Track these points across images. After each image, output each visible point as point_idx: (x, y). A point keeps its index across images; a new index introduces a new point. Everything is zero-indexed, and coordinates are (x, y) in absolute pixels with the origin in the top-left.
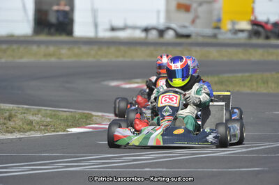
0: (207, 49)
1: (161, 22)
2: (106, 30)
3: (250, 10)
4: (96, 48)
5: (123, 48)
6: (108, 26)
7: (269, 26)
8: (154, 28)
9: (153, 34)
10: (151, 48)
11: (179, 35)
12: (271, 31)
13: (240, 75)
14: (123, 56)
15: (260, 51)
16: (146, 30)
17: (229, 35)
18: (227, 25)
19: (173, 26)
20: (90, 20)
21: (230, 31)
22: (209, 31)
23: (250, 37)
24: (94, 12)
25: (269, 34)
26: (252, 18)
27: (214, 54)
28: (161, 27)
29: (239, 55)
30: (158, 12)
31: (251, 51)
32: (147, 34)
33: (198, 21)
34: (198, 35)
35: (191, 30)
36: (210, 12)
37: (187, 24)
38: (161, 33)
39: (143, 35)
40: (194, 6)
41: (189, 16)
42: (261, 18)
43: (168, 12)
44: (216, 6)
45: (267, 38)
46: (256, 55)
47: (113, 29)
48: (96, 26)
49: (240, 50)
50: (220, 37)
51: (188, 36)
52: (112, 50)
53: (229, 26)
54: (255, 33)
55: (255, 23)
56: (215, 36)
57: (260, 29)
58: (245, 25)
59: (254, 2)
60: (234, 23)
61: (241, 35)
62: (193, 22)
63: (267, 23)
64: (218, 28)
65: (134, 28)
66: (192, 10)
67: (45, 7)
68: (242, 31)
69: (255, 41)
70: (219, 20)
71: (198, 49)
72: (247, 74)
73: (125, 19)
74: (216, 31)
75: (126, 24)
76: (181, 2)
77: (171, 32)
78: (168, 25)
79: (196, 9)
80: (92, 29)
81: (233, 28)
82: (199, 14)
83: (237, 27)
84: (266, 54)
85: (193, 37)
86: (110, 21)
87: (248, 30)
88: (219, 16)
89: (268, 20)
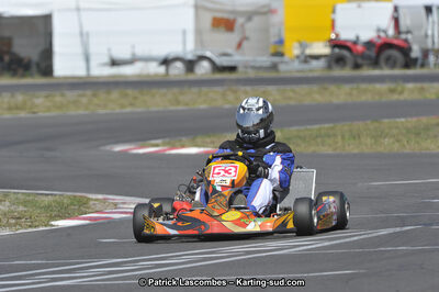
1: (189, 49)
2: (105, 64)
3: (329, 24)
4: (89, 93)
5: (130, 92)
6: (106, 59)
7: (359, 48)
8: (177, 59)
10: (176, 90)
11: (217, 68)
12: (362, 56)
13: (317, 127)
14: (131, 105)
15: (346, 88)
16: (166, 62)
17: (296, 65)
18: (293, 50)
19: (208, 54)
20: (79, 50)
21: (298, 57)
22: (266, 60)
23: (329, 67)
24: (84, 37)
25: (360, 61)
26: (333, 36)
28: (190, 57)
29: (314, 96)
30: (184, 32)
31: (333, 88)
32: (167, 70)
33: (245, 44)
34: (246, 67)
35: (237, 59)
36: (266, 30)
37: (229, 51)
38: (190, 65)
39: (162, 70)
40: (240, 20)
41: (234, 37)
42: (346, 35)
43: (198, 32)
44: (275, 19)
45: (357, 66)
46: (340, 95)
47: (114, 63)
48: (87, 59)
49: (315, 88)
50: (282, 67)
51: (232, 69)
52: (115, 95)
53: (296, 52)
54: (337, 61)
55: (337, 44)
56: (274, 67)
57: (345, 53)
58: (321, 48)
59: (334, 11)
60: (303, 46)
61: (315, 63)
62: (239, 45)
63: (355, 43)
64: (281, 54)
65: (147, 60)
66: (237, 26)
68: (317, 57)
69: (338, 72)
70: (281, 42)
72: (326, 126)
73: (133, 47)
74: (276, 59)
75: (134, 55)
76: (219, 15)
77: (205, 64)
78: (200, 53)
79: (242, 26)
80: (82, 64)
81: (303, 53)
82: (248, 34)
83: (308, 52)
84: (355, 92)
85: (240, 69)
86: (109, 50)
87: (325, 56)
88: (279, 35)
89: (358, 38)
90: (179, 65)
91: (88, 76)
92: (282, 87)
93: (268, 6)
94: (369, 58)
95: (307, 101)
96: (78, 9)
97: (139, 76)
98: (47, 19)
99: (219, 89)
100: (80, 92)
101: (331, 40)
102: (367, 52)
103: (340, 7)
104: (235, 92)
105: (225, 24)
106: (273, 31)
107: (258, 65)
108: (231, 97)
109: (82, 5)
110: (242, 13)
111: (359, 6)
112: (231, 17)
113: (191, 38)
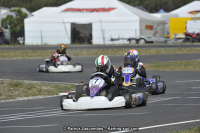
0: (159, 49)
1: (137, 35)
2: (109, 40)
3: (185, 27)
4: (101, 50)
5: (115, 49)
6: (110, 39)
7: (194, 35)
8: (133, 39)
9: (133, 42)
11: (147, 42)
12: (195, 38)
14: (115, 54)
15: (188, 49)
16: (130, 40)
17: (173, 41)
19: (143, 37)
20: (101, 36)
22: (162, 39)
23: (184, 42)
24: (103, 31)
25: (195, 40)
26: (186, 32)
27: (163, 51)
28: (138, 38)
29: (177, 51)
30: (136, 30)
31: (183, 49)
32: (130, 42)
33: (157, 34)
34: (157, 42)
35: (153, 39)
36: (164, 29)
37: (151, 36)
38: (138, 41)
39: (128, 42)
40: (155, 26)
41: (153, 32)
42: (190, 31)
43: (141, 30)
44: (167, 26)
45: (193, 42)
46: (185, 51)
47: (112, 40)
48: (104, 39)
49: (177, 48)
50: (169, 42)
51: (152, 42)
52: (110, 50)
53: (173, 37)
54: (187, 40)
55: (187, 34)
56: (166, 42)
57: (189, 37)
59: (186, 23)
60: (175, 35)
61: (179, 41)
62: (155, 34)
63: (193, 34)
64: (168, 37)
65: (123, 39)
66: (154, 28)
67: (77, 29)
68: (180, 39)
70: (168, 33)
71: (154, 49)
73: (119, 35)
74: (166, 39)
75: (119, 37)
76: (148, 24)
77: (143, 41)
78: (141, 37)
79: (156, 28)
80: (102, 40)
81: (175, 37)
82: (158, 31)
83: (177, 37)
84: (190, 50)
85: (155, 42)
86: (111, 36)
87: (183, 38)
88: (168, 31)
89: (194, 32)
90: (134, 41)
91: (104, 44)
92: (165, 48)
93: (164, 21)
94: (198, 39)
95: (173, 53)
96: (101, 22)
97: (119, 44)
98: (90, 25)
99: (145, 49)
100: (99, 49)
101: (185, 33)
102: (197, 37)
103: (188, 22)
104: (149, 50)
105: (150, 27)
106: (166, 30)
107: (160, 41)
108: (148, 51)
109: (102, 20)
110: (156, 24)
111: (195, 22)
112: (152, 24)
113: (138, 32)
